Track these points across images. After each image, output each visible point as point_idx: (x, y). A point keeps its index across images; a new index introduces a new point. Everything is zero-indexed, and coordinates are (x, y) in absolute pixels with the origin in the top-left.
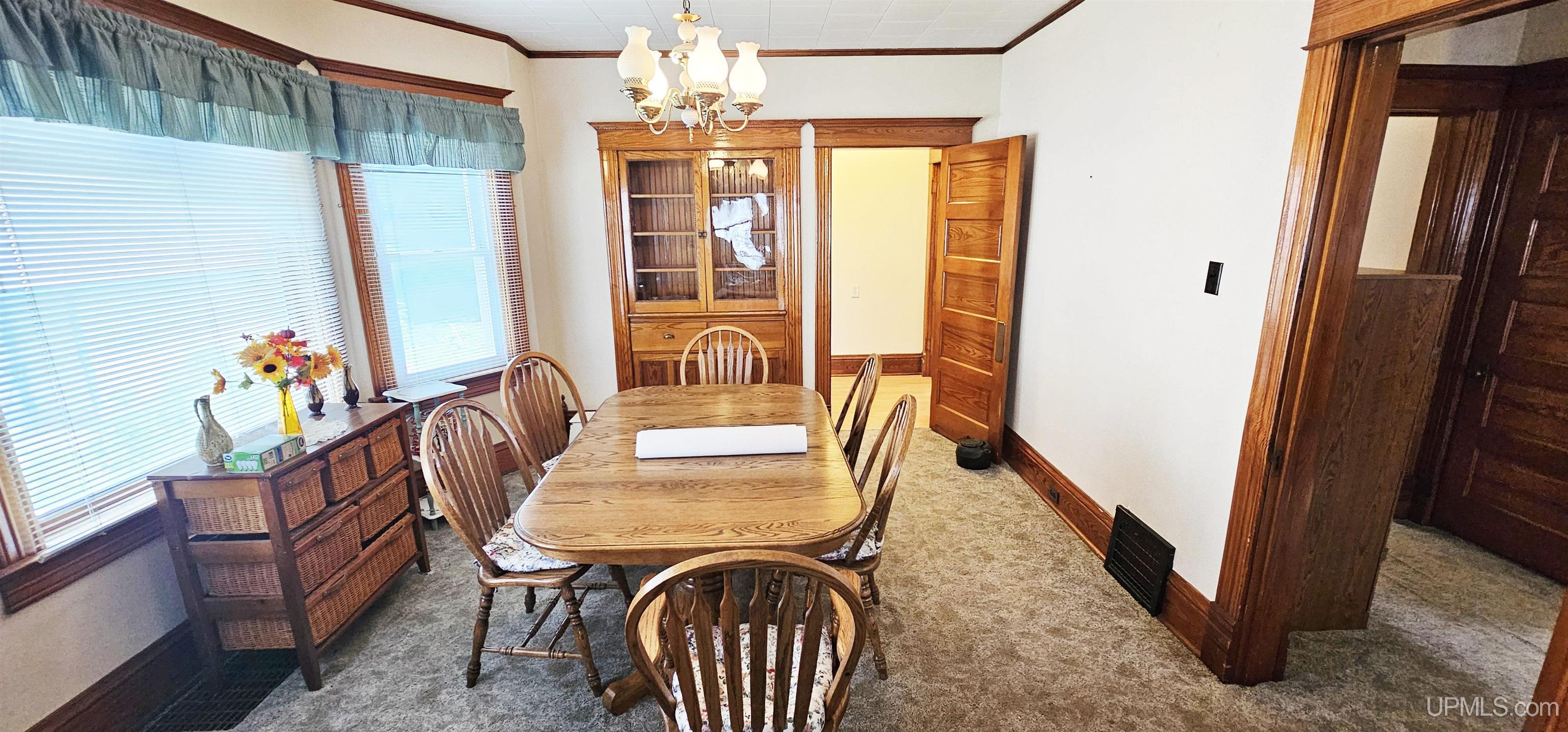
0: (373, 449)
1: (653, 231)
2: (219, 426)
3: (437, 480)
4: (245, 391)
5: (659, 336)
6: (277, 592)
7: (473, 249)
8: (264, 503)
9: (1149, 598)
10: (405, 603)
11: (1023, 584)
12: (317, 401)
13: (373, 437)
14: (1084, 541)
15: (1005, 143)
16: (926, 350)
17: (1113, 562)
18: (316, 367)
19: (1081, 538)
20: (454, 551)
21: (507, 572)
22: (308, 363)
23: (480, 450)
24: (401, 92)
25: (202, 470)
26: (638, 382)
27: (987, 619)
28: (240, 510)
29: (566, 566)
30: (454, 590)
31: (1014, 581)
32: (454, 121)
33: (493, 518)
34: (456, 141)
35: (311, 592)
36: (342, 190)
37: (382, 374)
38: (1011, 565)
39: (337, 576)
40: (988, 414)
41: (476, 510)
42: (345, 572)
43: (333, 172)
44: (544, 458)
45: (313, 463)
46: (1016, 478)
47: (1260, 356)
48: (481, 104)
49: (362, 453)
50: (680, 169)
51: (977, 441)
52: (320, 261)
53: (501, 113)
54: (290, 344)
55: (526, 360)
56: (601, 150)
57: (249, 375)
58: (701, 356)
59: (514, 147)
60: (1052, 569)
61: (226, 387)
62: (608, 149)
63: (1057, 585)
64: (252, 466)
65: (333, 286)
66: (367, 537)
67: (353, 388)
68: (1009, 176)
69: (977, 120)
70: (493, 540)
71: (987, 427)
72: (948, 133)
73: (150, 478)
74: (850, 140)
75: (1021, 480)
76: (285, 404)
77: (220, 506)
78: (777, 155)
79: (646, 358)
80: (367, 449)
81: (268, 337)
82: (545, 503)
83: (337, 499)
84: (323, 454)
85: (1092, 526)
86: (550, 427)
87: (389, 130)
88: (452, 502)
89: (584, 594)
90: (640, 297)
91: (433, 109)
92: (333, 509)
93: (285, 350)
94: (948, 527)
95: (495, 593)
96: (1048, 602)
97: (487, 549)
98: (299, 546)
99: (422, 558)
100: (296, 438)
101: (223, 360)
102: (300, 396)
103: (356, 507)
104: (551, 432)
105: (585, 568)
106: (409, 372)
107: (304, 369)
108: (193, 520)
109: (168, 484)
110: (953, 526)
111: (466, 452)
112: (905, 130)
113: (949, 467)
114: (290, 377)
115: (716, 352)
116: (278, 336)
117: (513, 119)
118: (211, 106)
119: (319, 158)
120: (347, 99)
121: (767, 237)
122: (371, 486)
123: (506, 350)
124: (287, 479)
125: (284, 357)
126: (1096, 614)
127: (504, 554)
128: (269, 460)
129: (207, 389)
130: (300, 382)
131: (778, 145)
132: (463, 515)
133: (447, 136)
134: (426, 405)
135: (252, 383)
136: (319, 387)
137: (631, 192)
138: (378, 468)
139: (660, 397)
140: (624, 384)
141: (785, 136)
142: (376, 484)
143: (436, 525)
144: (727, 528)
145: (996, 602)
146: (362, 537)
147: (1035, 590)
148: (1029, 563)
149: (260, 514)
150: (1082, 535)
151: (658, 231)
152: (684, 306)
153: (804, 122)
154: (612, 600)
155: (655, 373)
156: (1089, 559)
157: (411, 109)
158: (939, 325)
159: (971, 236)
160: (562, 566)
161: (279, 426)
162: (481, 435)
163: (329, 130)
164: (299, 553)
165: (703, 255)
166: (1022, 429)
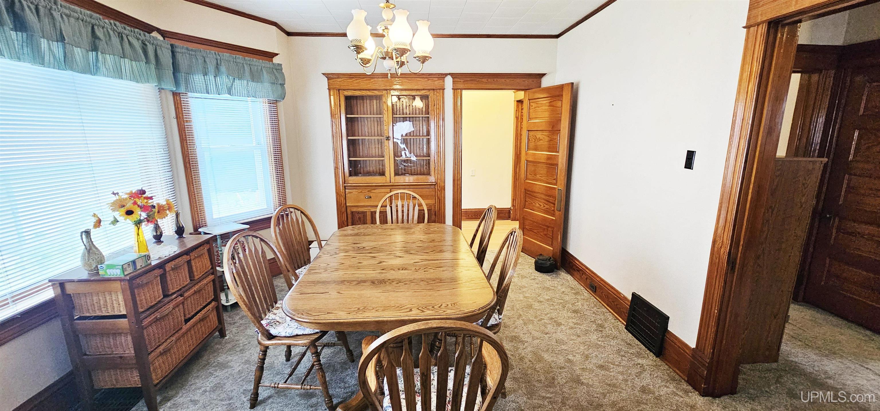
0: (193, 263)
1: (359, 136)
2: (96, 248)
3: (234, 280)
4: (114, 227)
5: (362, 197)
6: (130, 352)
7: (254, 145)
8: (124, 296)
9: (654, 346)
10: (211, 356)
11: (579, 339)
12: (159, 234)
13: (193, 255)
14: (612, 314)
15: (561, 87)
16: (513, 206)
17: (631, 326)
18: (158, 212)
19: (611, 312)
20: (241, 324)
21: (276, 336)
22: (153, 209)
23: (259, 262)
24: (213, 52)
25: (85, 275)
26: (350, 224)
27: (561, 360)
28: (108, 301)
29: (312, 332)
30: (241, 348)
31: (574, 337)
32: (244, 69)
33: (267, 304)
34: (245, 82)
35: (152, 351)
36: (176, 108)
37: (198, 218)
38: (572, 328)
39: (169, 341)
40: (552, 242)
41: (257, 299)
42: (174, 338)
43: (171, 98)
44: (297, 268)
45: (156, 271)
46: (569, 277)
47: (721, 204)
48: (261, 61)
49: (186, 264)
50: (375, 101)
51: (546, 257)
52: (162, 150)
53: (272, 66)
54: (143, 198)
55: (285, 210)
56: (329, 89)
57: (116, 217)
58: (388, 209)
59: (279, 86)
60: (596, 330)
61: (101, 224)
62: (333, 89)
63: (600, 339)
64: (117, 273)
65: (169, 165)
66: (188, 316)
67: (181, 226)
68: (563, 105)
69: (544, 75)
70: (267, 317)
71: (552, 249)
72: (528, 82)
73: (50, 281)
74: (473, 85)
75: (573, 279)
76: (138, 234)
77: (95, 298)
78: (431, 94)
79: (354, 210)
80: (189, 262)
81: (129, 194)
82: (301, 294)
83: (170, 293)
84: (162, 265)
85: (617, 305)
86: (300, 249)
87: (205, 74)
88: (243, 294)
89: (322, 349)
90: (350, 175)
91: (232, 63)
92: (167, 300)
93: (139, 202)
94: (533, 306)
95: (268, 350)
96: (596, 350)
97: (264, 322)
98: (145, 322)
99: (221, 329)
100: (145, 256)
101: (100, 208)
102: (147, 230)
103: (181, 298)
104: (300, 252)
105: (324, 333)
106: (214, 217)
107: (151, 213)
108: (78, 307)
109: (62, 285)
110: (536, 305)
111: (251, 263)
112: (503, 80)
113: (531, 271)
114: (142, 218)
115: (397, 206)
116: (135, 193)
117: (278, 69)
118: (97, 54)
119: (162, 89)
120: (181, 55)
121: (425, 140)
122: (191, 285)
123: (272, 204)
124: (138, 281)
125: (139, 206)
126: (624, 356)
127: (274, 326)
128: (127, 269)
129: (89, 225)
130: (148, 221)
131: (432, 88)
132: (249, 302)
133: (240, 78)
134: (225, 237)
135: (118, 221)
136: (160, 225)
137: (346, 114)
138: (195, 274)
139: (366, 231)
140: (341, 225)
141: (436, 83)
142: (194, 283)
143: (229, 308)
144: (414, 307)
145: (565, 350)
146: (185, 316)
147: (587, 343)
148: (582, 327)
149: (121, 303)
150: (611, 310)
151: (362, 136)
152: (377, 180)
153: (446, 75)
154: (338, 353)
155: (360, 218)
156: (616, 324)
157: (219, 62)
158: (523, 190)
159: (541, 140)
160: (310, 333)
161: (134, 248)
162: (260, 253)
163: (169, 72)
164: (145, 327)
165: (388, 150)
166: (572, 250)
